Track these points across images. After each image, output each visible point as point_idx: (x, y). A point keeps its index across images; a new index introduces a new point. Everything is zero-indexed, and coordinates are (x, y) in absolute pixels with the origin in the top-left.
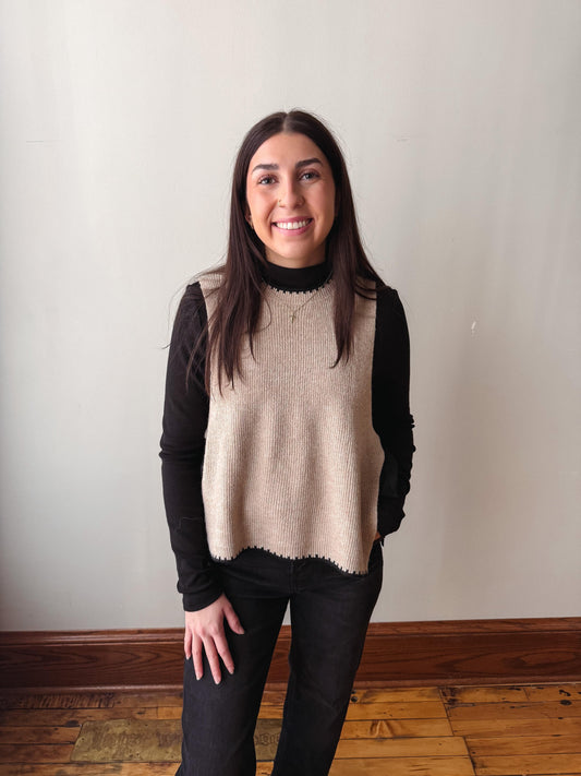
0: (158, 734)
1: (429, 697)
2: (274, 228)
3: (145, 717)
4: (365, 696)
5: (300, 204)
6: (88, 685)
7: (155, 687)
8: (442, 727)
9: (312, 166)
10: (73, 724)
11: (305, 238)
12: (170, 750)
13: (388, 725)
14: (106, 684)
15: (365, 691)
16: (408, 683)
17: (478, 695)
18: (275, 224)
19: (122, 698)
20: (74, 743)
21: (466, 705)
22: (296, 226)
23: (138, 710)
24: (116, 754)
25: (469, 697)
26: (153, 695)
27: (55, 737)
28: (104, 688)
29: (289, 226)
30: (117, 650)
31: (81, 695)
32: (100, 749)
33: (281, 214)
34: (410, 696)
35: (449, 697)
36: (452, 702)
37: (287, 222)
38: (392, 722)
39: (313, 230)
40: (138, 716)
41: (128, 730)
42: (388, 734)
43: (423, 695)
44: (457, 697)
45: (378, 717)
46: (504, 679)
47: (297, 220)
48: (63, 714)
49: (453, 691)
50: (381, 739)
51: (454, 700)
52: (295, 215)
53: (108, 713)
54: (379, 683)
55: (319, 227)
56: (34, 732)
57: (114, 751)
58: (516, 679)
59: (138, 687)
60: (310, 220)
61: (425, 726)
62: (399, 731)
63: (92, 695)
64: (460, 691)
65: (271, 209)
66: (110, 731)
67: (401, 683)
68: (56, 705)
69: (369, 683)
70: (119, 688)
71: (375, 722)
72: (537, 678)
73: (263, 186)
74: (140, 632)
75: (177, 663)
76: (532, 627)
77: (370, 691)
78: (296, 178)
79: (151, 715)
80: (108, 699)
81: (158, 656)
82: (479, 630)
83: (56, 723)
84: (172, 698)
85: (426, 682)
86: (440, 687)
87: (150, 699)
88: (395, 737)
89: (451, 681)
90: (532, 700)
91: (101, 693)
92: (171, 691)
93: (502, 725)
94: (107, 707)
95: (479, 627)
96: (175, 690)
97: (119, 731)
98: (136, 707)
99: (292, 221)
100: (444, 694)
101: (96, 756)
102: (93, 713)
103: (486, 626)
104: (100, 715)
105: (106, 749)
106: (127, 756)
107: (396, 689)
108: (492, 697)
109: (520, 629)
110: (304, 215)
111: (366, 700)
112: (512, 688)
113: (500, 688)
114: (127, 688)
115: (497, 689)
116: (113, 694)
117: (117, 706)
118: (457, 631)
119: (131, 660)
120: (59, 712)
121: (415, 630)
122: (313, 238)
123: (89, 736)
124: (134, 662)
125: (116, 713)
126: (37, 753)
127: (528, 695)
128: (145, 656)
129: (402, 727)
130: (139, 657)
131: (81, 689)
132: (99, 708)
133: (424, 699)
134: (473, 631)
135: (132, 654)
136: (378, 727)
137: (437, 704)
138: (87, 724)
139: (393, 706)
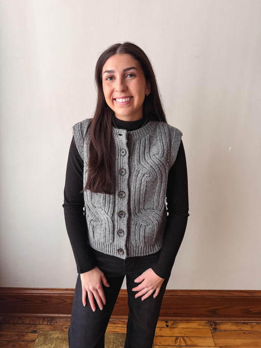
1: (204, 326)
2: (114, 101)
4: (173, 324)
5: (125, 89)
6: (43, 313)
8: (209, 342)
9: (132, 71)
10: (35, 332)
11: (130, 106)
13: (184, 339)
14: (51, 313)
15: (173, 322)
16: (194, 319)
17: (228, 326)
18: (115, 99)
19: (58, 320)
20: (35, 341)
21: (221, 331)
22: (124, 100)
23: (65, 326)
25: (223, 327)
27: (26, 338)
28: (49, 315)
29: (121, 100)
30: (56, 298)
31: (39, 318)
32: (47, 345)
33: (117, 95)
34: (194, 325)
35: (213, 327)
36: (215, 329)
37: (120, 98)
38: (185, 338)
39: (133, 102)
40: (65, 330)
41: (60, 336)
42: (184, 344)
43: (200, 325)
44: (217, 327)
45: (178, 335)
46: (240, 319)
47: (125, 97)
48: (30, 327)
49: (216, 324)
50: (180, 346)
51: (216, 328)
52: (123, 95)
53: (51, 327)
54: (179, 318)
55: (136, 101)
56: (17, 335)
57: (53, 346)
58: (247, 319)
59: (65, 315)
60: (132, 97)
61: (201, 341)
62: (189, 343)
63: (44, 318)
64: (218, 324)
65: (112, 92)
66: (52, 336)
67: (190, 319)
68: (27, 323)
69: (175, 318)
70: (57, 315)
71: (177, 338)
72: (257, 319)
73: (109, 81)
74: (67, 290)
76: (255, 294)
77: (175, 322)
78: (124, 77)
80: (52, 320)
83: (27, 331)
85: (203, 318)
86: (209, 321)
88: (187, 346)
89: (214, 319)
90: (254, 329)
91: (48, 317)
93: (239, 342)
94: (50, 324)
95: (229, 294)
97: (56, 336)
98: (64, 324)
99: (122, 98)
100: (211, 325)
102: (44, 327)
103: (232, 293)
104: (47, 328)
105: (50, 345)
107: (188, 321)
108: (234, 328)
109: (249, 295)
110: (128, 95)
111: (173, 326)
112: (244, 323)
113: (239, 323)
114: (60, 315)
115: (237, 323)
116: (54, 318)
117: (55, 324)
118: (218, 295)
119: (62, 303)
120: (28, 326)
121: (197, 294)
122: (133, 106)
123: (42, 338)
124: (64, 303)
125: (55, 328)
126: (18, 345)
127: (252, 327)
128: (69, 301)
129: (190, 341)
130: (66, 302)
131: (40, 315)
132: (47, 324)
133: (201, 327)
134: (226, 295)
135: (63, 300)
136: (179, 340)
137: (207, 329)
138: (41, 332)
139: (186, 330)
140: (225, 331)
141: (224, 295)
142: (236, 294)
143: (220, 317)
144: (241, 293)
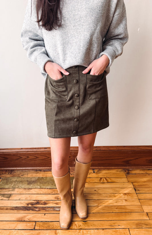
0: (28, 181)
1: (120, 172)
3: (23, 176)
4: (98, 171)
6: (5, 167)
7: (27, 168)
8: (124, 180)
12: (31, 185)
13: (106, 179)
15: (98, 170)
16: (113, 168)
17: (138, 171)
19: (16, 171)
21: (133, 174)
23: (21, 175)
24: (13, 186)
25: (134, 172)
26: (27, 170)
28: (10, 168)
30: (14, 155)
31: (3, 170)
32: (8, 185)
34: (113, 171)
35: (127, 172)
36: (128, 173)
38: (107, 178)
40: (21, 176)
41: (18, 180)
42: (105, 181)
43: (118, 171)
44: (130, 172)
46: (146, 167)
49: (129, 170)
50: (103, 183)
51: (129, 173)
53: (11, 175)
54: (102, 167)
57: (13, 185)
59: (21, 168)
61: (118, 180)
62: (110, 181)
63: (6, 171)
64: (131, 170)
66: (12, 180)
67: (111, 167)
69: (99, 167)
70: (15, 168)
71: (101, 178)
74: (22, 149)
75: (35, 160)
77: (100, 170)
79: (26, 176)
80: (12, 172)
81: (28, 157)
82: (138, 149)
84: (33, 171)
85: (119, 167)
86: (123, 169)
87: (25, 171)
88: (108, 182)
89: (127, 167)
91: (9, 170)
92: (32, 169)
93: (145, 179)
94: (11, 174)
95: (138, 148)
96: (34, 169)
97: (14, 180)
98: (21, 174)
100: (125, 171)
101: (7, 187)
102: (6, 175)
103: (140, 148)
104: (8, 176)
105: (10, 185)
106: (17, 186)
107: (108, 169)
108: (142, 172)
111: (98, 172)
112: (149, 170)
113: (145, 169)
114: (18, 168)
115: (144, 170)
116: (13, 170)
117: (14, 173)
118: (130, 149)
119: (18, 159)
121: (115, 149)
123: (5, 181)
124: (20, 159)
125: (14, 175)
128: (24, 157)
129: (111, 180)
130: (22, 158)
132: (8, 174)
133: (118, 172)
134: (136, 149)
135: (19, 156)
136: (102, 180)
137: (123, 174)
138: (4, 178)
139: (108, 174)
140: (135, 174)
141: (134, 149)
142: (143, 148)
143: (132, 166)
144: (147, 148)
